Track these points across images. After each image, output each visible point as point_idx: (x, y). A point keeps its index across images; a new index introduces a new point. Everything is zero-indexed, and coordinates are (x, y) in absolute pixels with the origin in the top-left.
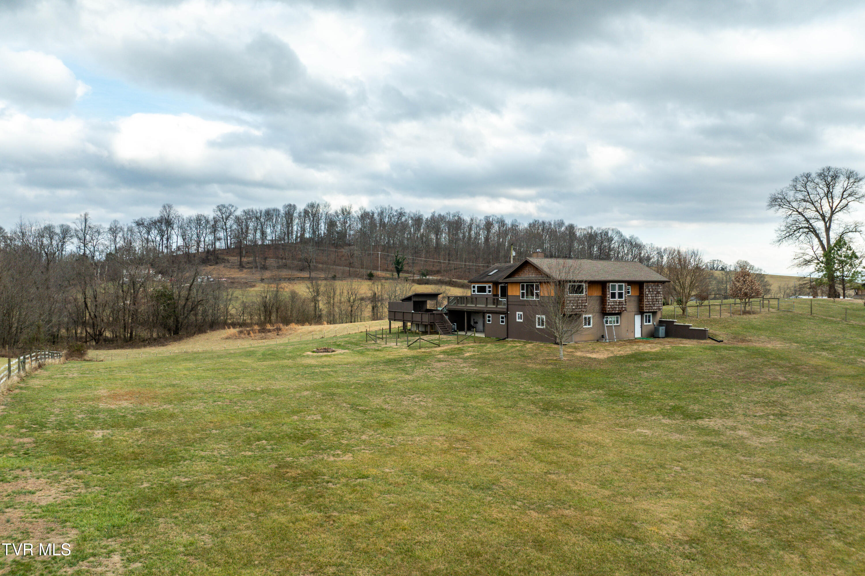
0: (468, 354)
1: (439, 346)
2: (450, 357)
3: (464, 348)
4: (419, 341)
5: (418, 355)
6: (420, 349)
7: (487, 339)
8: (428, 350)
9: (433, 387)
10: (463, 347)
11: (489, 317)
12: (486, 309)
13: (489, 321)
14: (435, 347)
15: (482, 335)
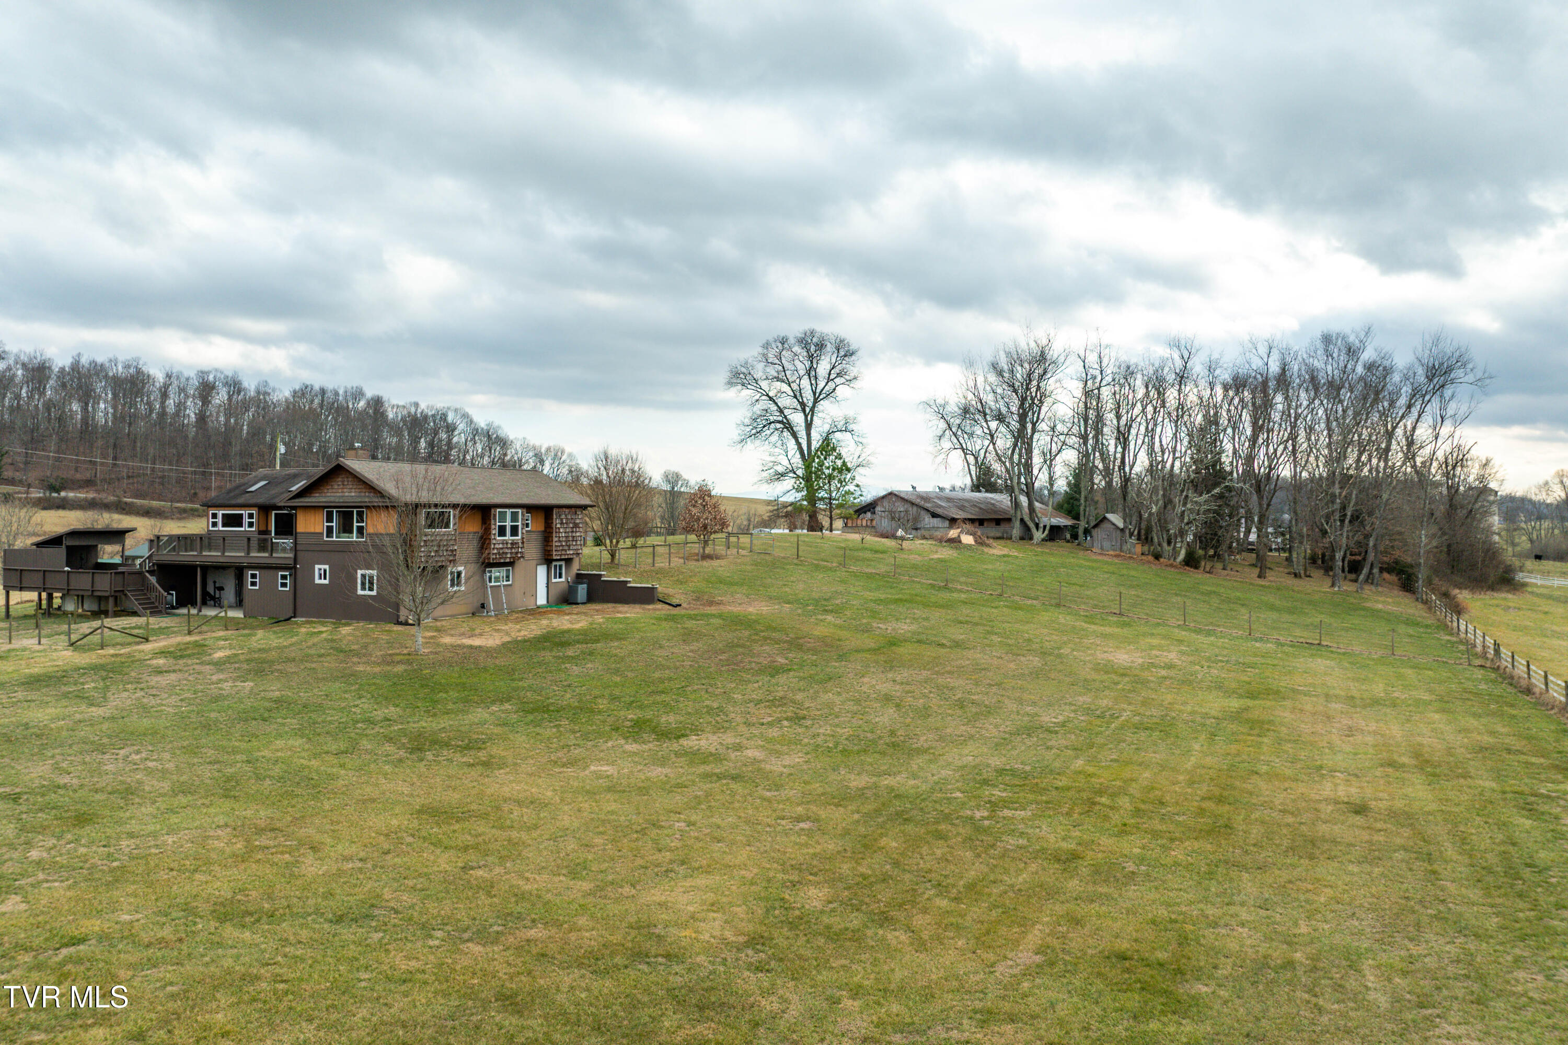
0: (219, 655)
1: (147, 640)
2: (181, 662)
3: (207, 643)
4: (99, 631)
5: (103, 661)
6: (102, 648)
7: (251, 620)
8: (122, 651)
10: (204, 639)
11: (254, 576)
12: (245, 562)
13: (253, 584)
14: (138, 643)
15: (238, 614)
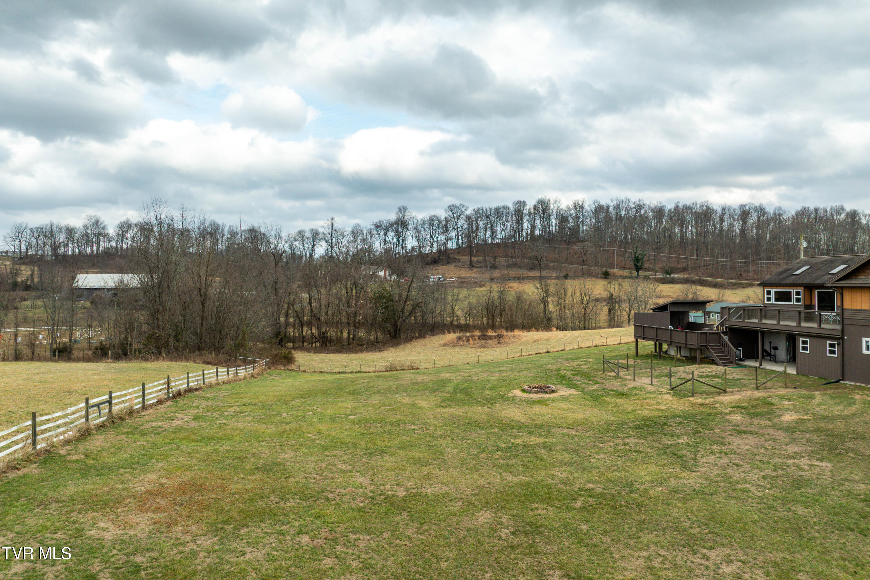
0: (788, 418)
1: (725, 392)
2: (756, 421)
3: (773, 401)
5: (693, 410)
6: (693, 396)
7: (804, 379)
8: (708, 401)
9: (754, 522)
10: (770, 397)
11: (804, 342)
12: (797, 331)
13: (804, 348)
14: (719, 394)
15: (792, 371)
